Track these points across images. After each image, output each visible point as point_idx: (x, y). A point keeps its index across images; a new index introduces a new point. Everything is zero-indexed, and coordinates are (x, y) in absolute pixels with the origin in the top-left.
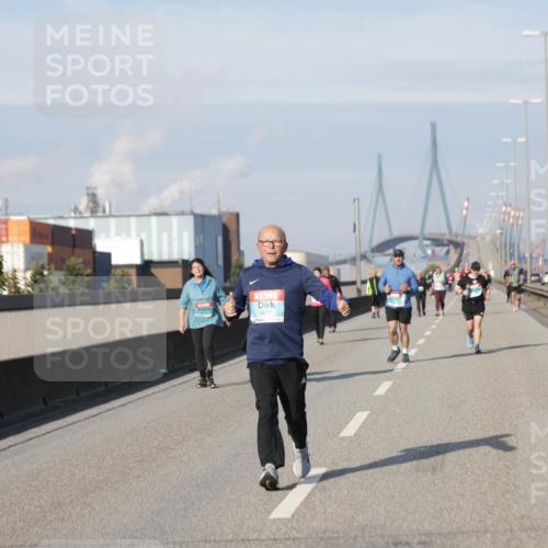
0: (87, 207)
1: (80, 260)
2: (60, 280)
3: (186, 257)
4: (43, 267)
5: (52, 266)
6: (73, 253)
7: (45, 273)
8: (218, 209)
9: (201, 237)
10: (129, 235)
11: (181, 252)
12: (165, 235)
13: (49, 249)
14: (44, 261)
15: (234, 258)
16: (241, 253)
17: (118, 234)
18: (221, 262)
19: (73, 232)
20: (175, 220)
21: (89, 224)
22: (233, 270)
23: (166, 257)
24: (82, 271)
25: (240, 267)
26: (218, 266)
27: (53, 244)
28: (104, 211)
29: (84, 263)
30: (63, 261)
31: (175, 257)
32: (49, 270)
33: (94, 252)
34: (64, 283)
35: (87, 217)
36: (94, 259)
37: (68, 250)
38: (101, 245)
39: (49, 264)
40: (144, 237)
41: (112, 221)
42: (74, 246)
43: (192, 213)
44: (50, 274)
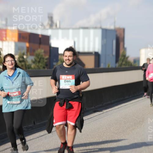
0: (48, 23)
1: (43, 51)
2: (32, 61)
3: (97, 50)
4: (24, 54)
5: (29, 54)
6: (39, 47)
7: (25, 57)
8: (115, 26)
9: (105, 40)
10: (68, 38)
11: (94, 48)
12: (86, 39)
13: (27, 45)
14: (25, 51)
15: (121, 52)
16: (125, 49)
17: (63, 38)
18: (114, 53)
19: (40, 37)
20: (92, 31)
21: (48, 32)
22: (120, 57)
23: (86, 50)
24: (43, 56)
25: (124, 56)
26: (113, 55)
27: (29, 42)
28: (56, 26)
29: (45, 52)
30: (34, 51)
31: (91, 50)
32: (27, 55)
33: (50, 47)
34: (34, 62)
35: (47, 29)
36: (50, 50)
37: (37, 45)
38: (54, 43)
39: (27, 53)
40: (76, 39)
41: (60, 31)
42: (40, 43)
43: (101, 28)
44: (27, 57)
